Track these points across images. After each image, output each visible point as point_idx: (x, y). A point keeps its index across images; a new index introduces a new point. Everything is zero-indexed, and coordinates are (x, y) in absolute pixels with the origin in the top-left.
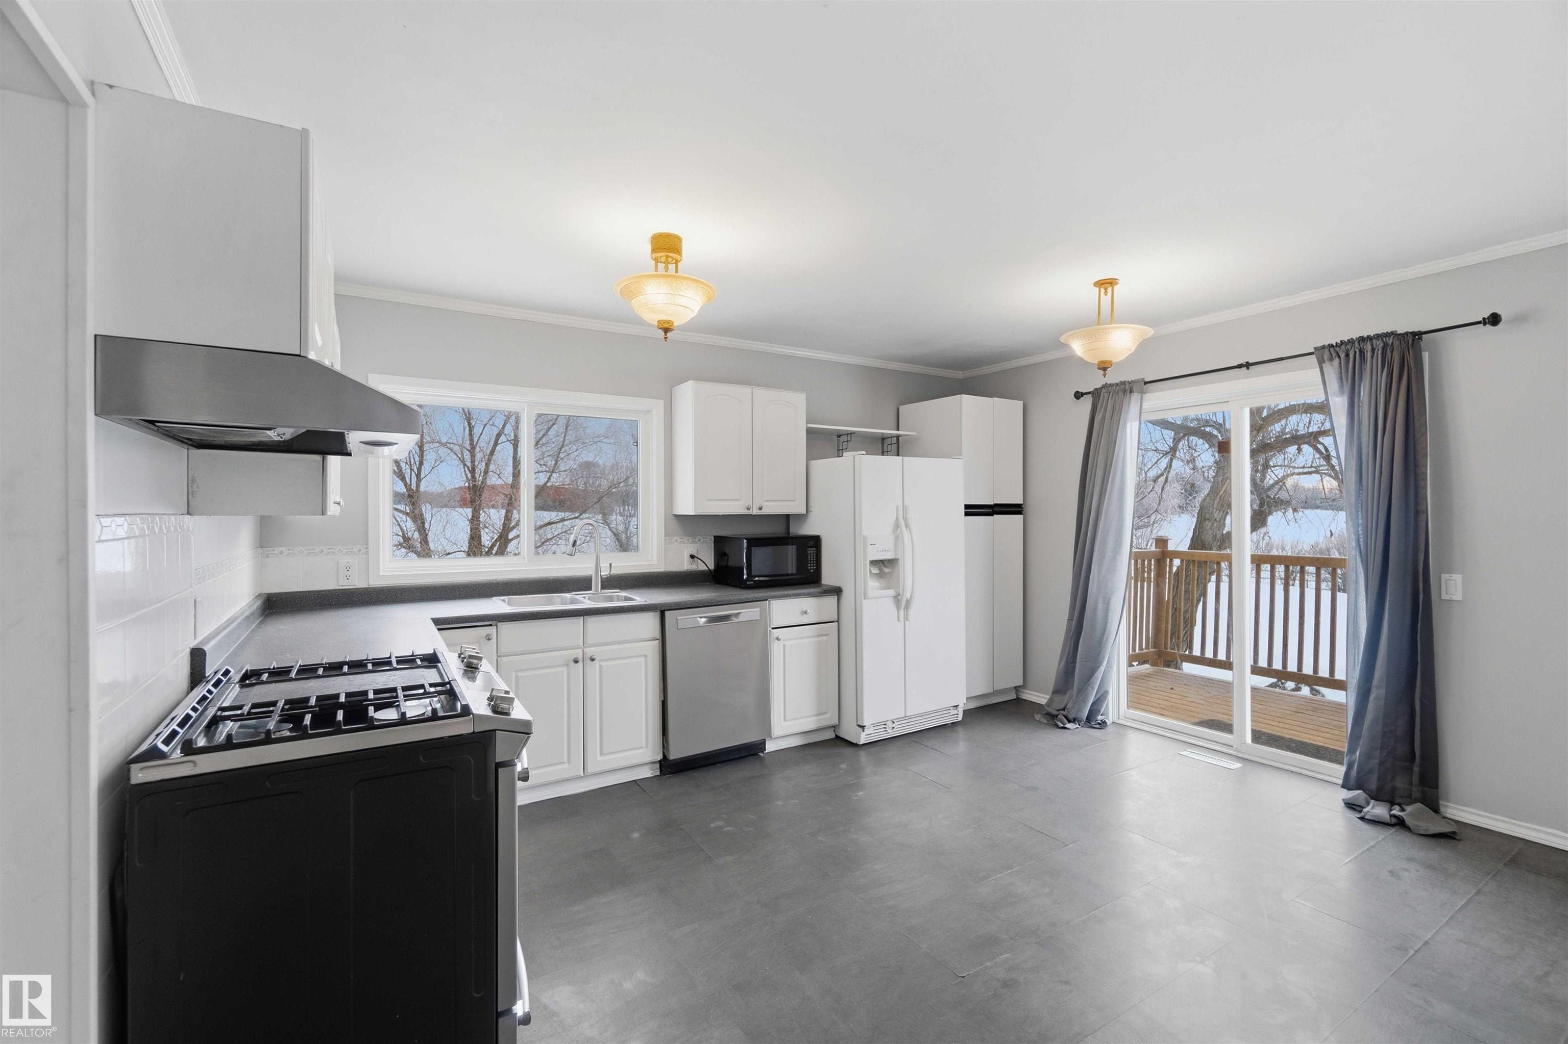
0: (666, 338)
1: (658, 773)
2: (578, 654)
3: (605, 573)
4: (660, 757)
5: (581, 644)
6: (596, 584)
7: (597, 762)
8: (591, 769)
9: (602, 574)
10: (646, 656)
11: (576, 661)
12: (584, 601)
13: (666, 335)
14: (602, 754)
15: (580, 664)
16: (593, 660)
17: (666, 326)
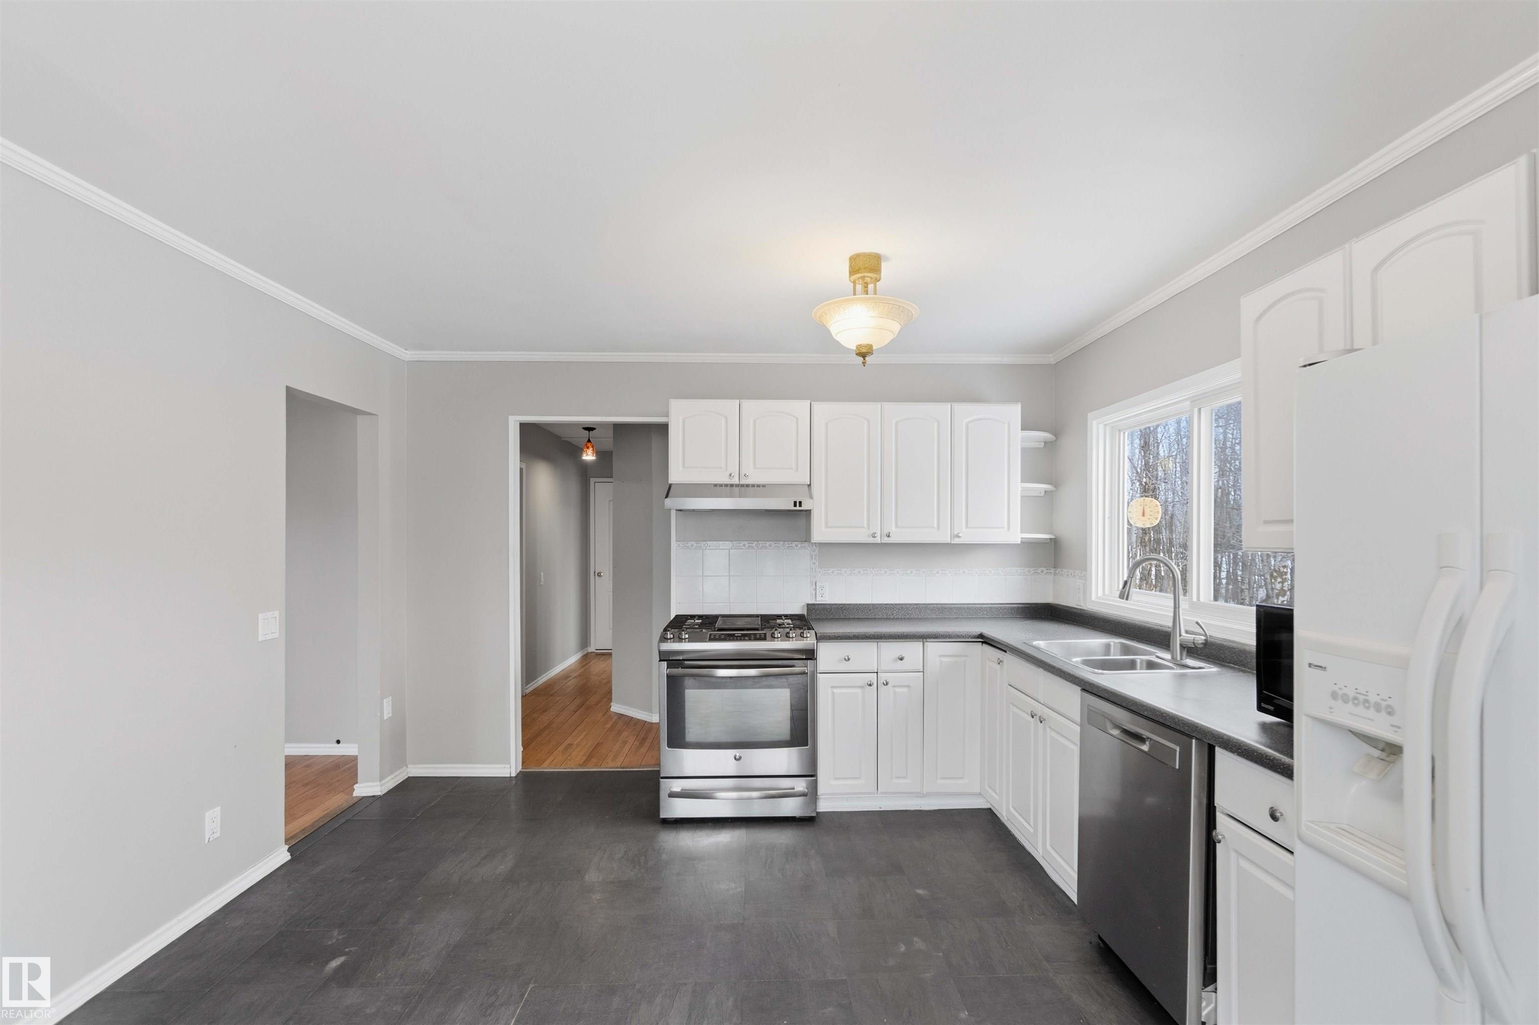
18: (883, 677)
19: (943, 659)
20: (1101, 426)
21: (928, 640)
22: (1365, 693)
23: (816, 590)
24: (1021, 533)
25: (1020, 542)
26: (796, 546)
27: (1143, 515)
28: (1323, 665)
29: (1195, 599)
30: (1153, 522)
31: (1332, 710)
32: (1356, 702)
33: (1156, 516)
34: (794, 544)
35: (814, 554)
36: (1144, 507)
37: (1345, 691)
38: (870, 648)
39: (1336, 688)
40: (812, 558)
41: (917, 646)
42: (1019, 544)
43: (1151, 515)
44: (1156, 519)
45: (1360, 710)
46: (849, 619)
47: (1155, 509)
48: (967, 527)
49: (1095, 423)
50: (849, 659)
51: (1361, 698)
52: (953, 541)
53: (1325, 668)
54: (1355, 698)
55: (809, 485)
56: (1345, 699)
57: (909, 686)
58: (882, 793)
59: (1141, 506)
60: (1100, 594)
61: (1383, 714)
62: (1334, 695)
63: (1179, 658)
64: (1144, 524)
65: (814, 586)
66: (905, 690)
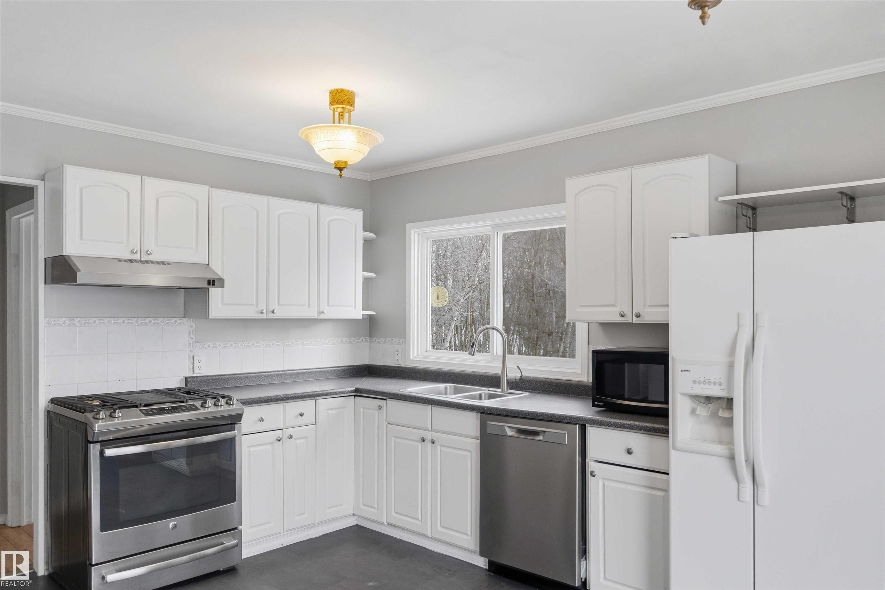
0: (341, 176)
13: (341, 173)
18: (288, 432)
19: (330, 412)
20: (416, 234)
21: (318, 398)
22: (709, 379)
23: (193, 364)
24: (363, 310)
25: (361, 318)
26: (176, 322)
27: (438, 299)
28: (689, 370)
29: (495, 353)
30: (443, 303)
31: (693, 389)
32: (705, 383)
33: (445, 300)
34: (173, 320)
35: (192, 330)
36: (438, 293)
37: (700, 379)
38: (277, 407)
39: (695, 379)
40: (190, 334)
41: (311, 403)
42: (361, 319)
43: (442, 299)
44: (446, 302)
45: (707, 386)
46: (261, 385)
47: (445, 295)
48: (328, 305)
49: (412, 231)
50: (263, 420)
51: (707, 381)
52: (319, 316)
53: (690, 371)
54: (705, 382)
55: (208, 265)
56: (699, 382)
57: (306, 437)
58: (287, 531)
59: (436, 292)
60: (415, 355)
61: (717, 386)
62: (694, 382)
63: (506, 390)
64: (438, 305)
65: (192, 361)
66: (302, 441)
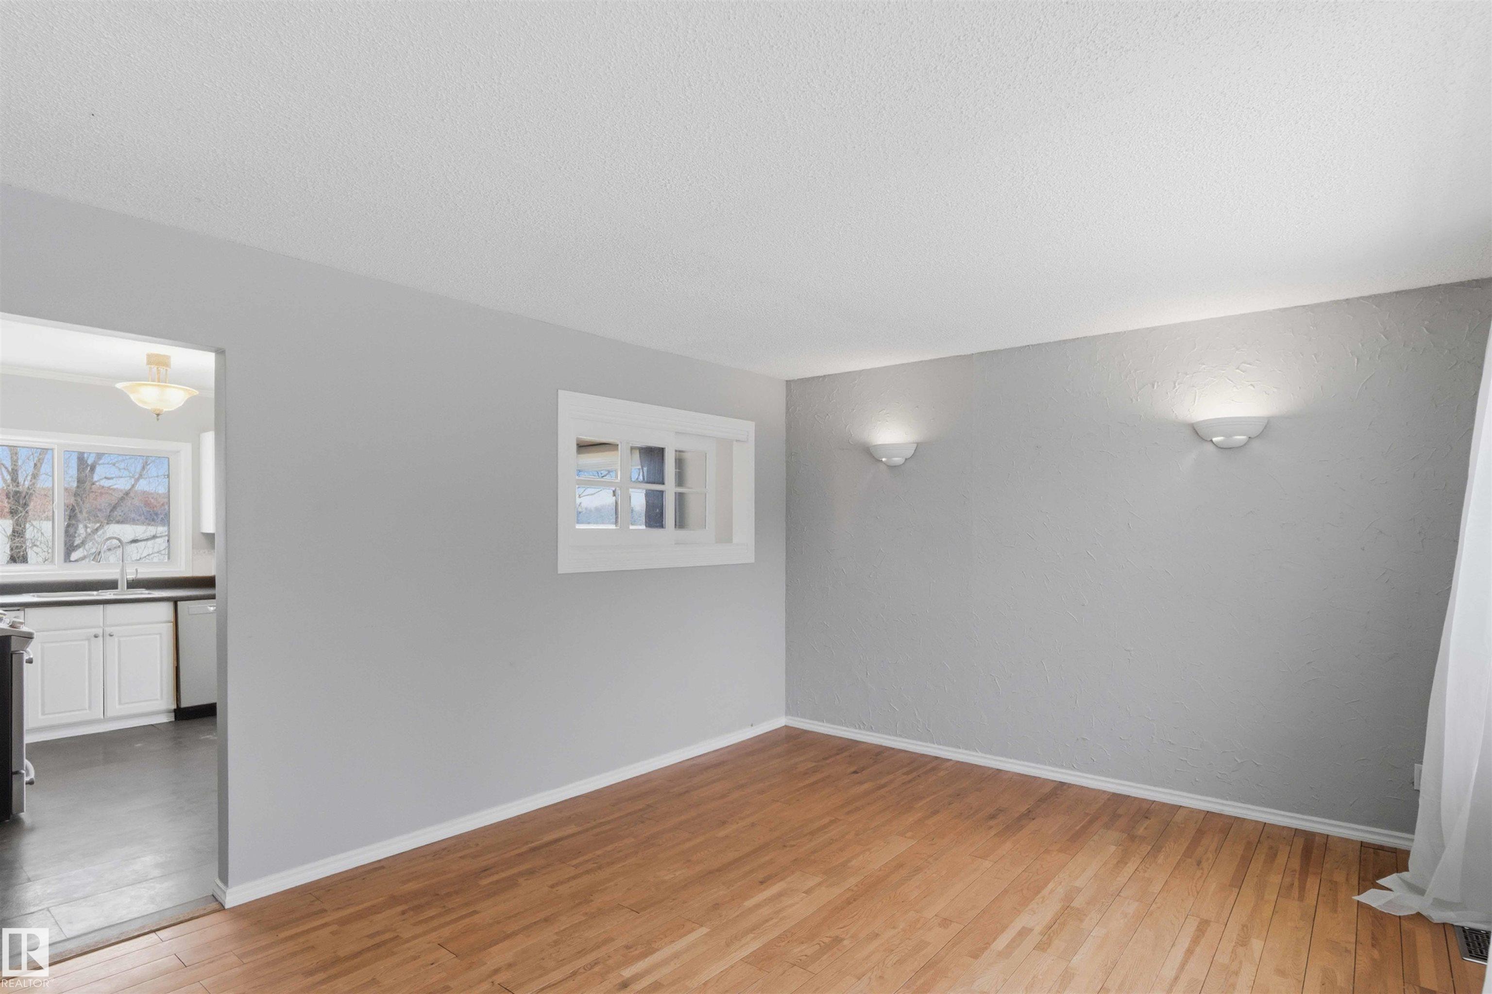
1: (174, 720)
2: (99, 631)
3: (131, 577)
4: (174, 707)
5: (101, 624)
6: (122, 585)
7: (115, 708)
8: (109, 714)
9: (128, 577)
10: (160, 634)
11: (96, 636)
12: (109, 595)
14: (120, 703)
15: (101, 638)
16: (111, 636)
17: (158, 412)
